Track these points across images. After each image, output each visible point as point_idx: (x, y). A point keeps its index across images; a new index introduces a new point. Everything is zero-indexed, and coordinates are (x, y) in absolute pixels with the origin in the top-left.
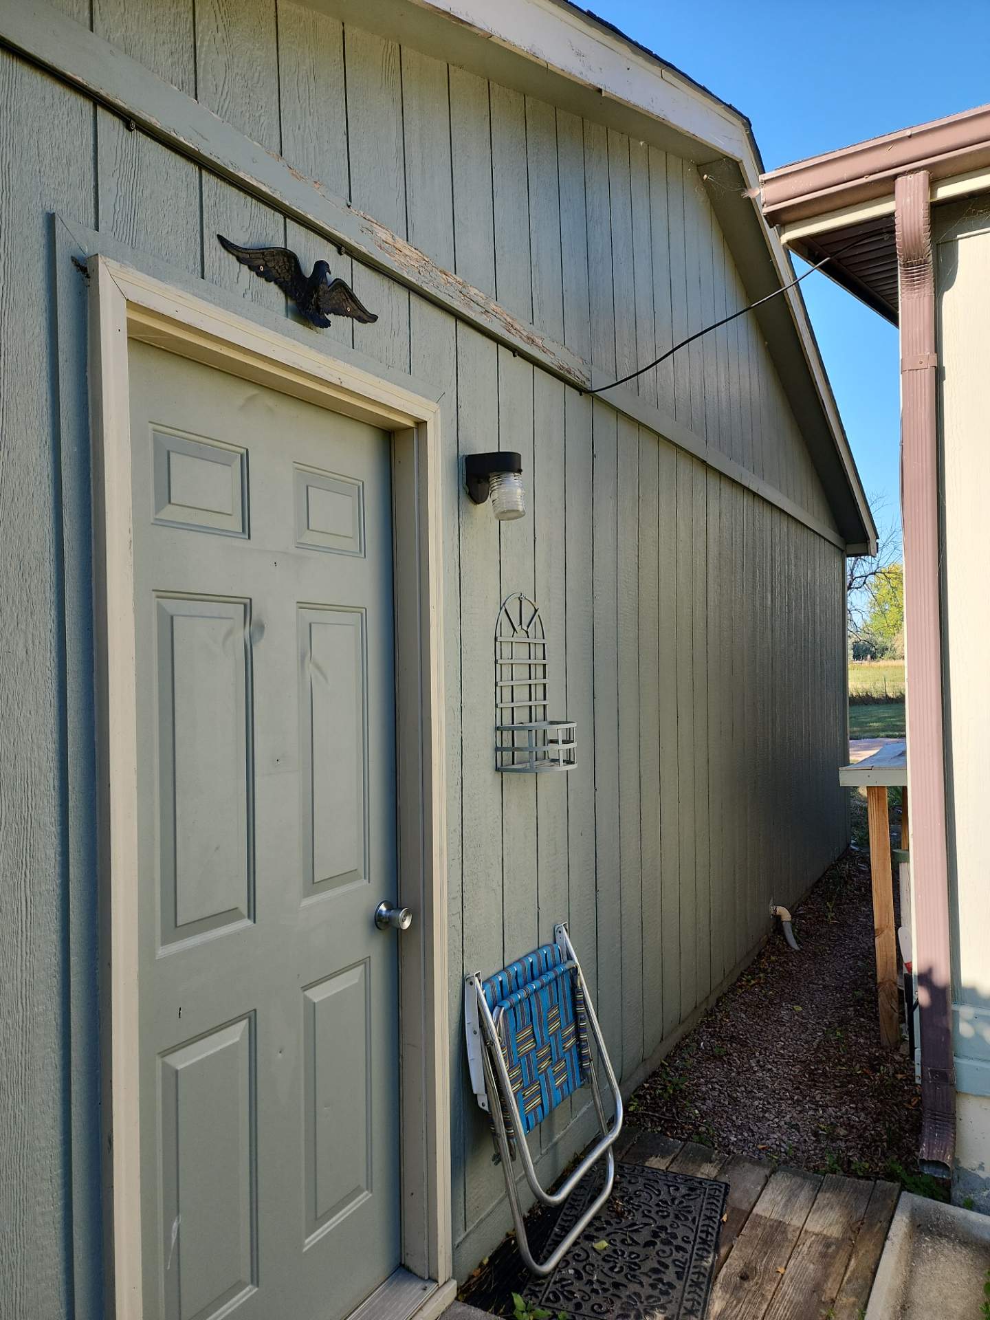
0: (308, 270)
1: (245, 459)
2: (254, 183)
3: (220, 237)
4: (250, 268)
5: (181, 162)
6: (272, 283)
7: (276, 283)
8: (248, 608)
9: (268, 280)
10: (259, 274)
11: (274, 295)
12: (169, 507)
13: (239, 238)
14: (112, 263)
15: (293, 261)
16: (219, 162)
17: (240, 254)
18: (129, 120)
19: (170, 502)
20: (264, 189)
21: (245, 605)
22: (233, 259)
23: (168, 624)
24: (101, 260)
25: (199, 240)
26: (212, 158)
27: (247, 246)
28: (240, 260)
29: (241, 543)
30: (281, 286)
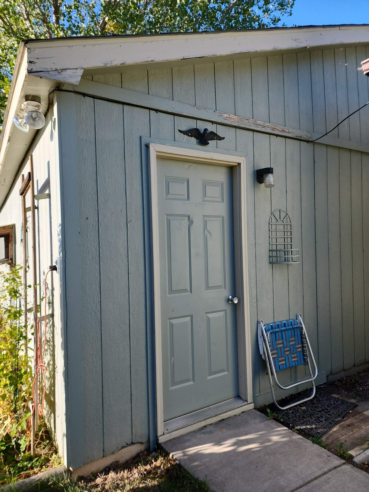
0: (202, 131)
1: (188, 181)
2: (187, 115)
3: (179, 130)
4: (187, 135)
5: (169, 115)
6: (193, 137)
7: (194, 137)
8: (189, 217)
9: (192, 137)
10: (189, 136)
11: (194, 140)
12: (169, 195)
13: (184, 129)
14: (153, 144)
15: (198, 131)
16: (178, 113)
17: (184, 133)
18: (157, 111)
19: (169, 194)
20: (190, 115)
21: (188, 217)
22: (182, 134)
23: (169, 222)
24: (150, 144)
25: (174, 132)
26: (176, 113)
27: (186, 130)
28: (184, 134)
29: (187, 202)
30: (195, 137)
